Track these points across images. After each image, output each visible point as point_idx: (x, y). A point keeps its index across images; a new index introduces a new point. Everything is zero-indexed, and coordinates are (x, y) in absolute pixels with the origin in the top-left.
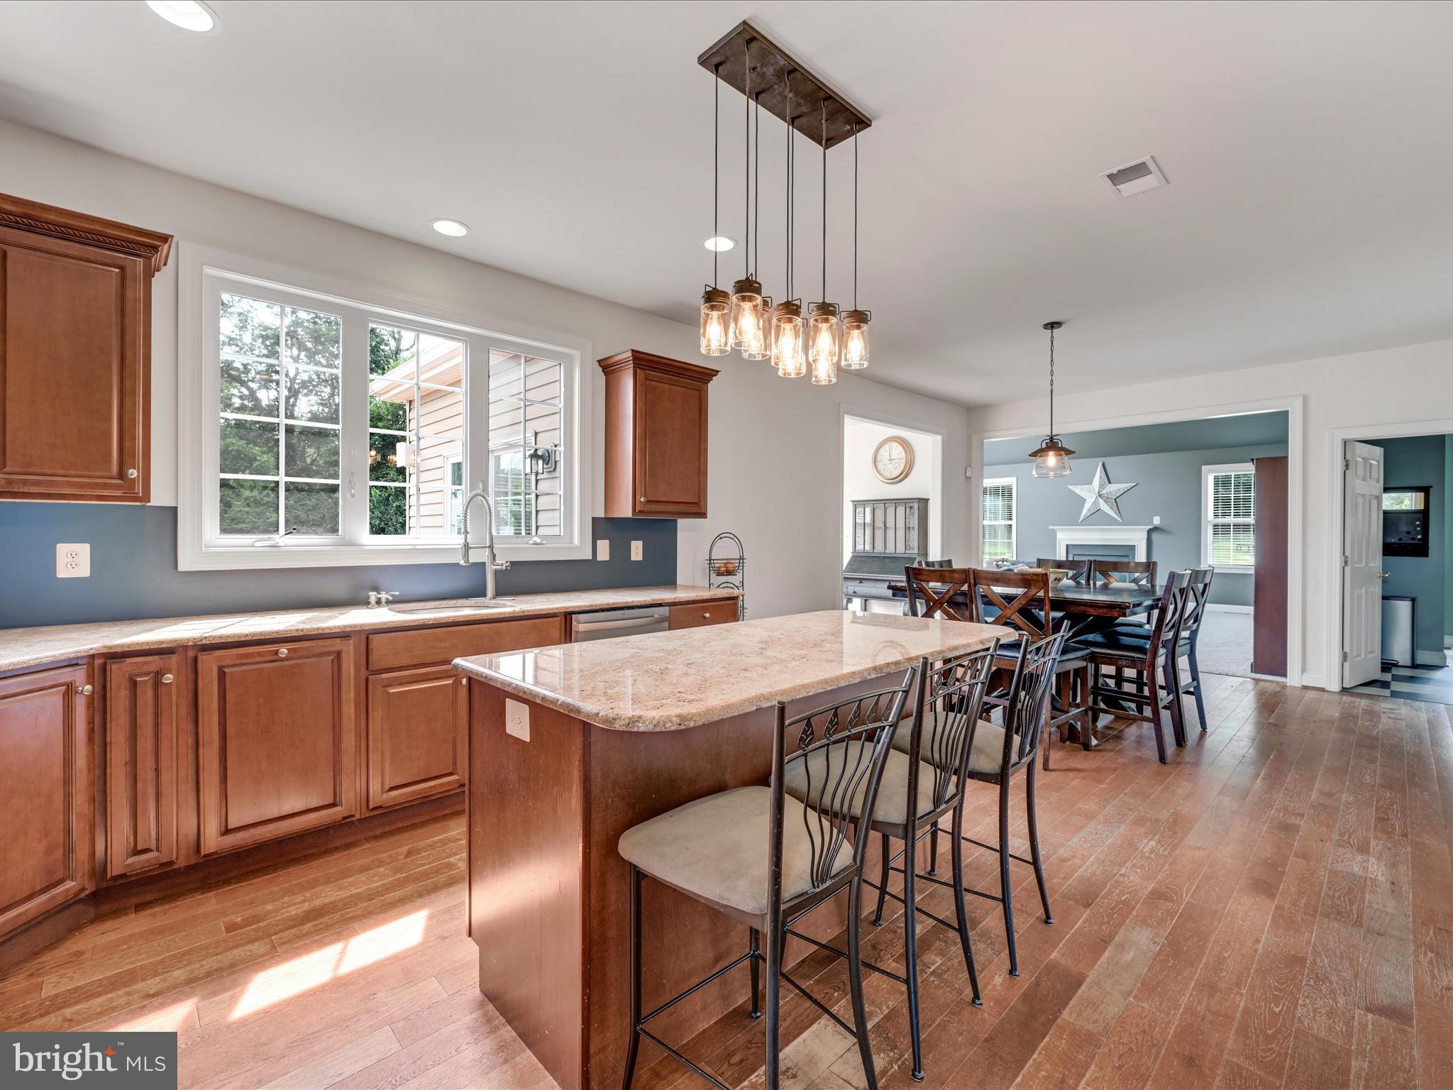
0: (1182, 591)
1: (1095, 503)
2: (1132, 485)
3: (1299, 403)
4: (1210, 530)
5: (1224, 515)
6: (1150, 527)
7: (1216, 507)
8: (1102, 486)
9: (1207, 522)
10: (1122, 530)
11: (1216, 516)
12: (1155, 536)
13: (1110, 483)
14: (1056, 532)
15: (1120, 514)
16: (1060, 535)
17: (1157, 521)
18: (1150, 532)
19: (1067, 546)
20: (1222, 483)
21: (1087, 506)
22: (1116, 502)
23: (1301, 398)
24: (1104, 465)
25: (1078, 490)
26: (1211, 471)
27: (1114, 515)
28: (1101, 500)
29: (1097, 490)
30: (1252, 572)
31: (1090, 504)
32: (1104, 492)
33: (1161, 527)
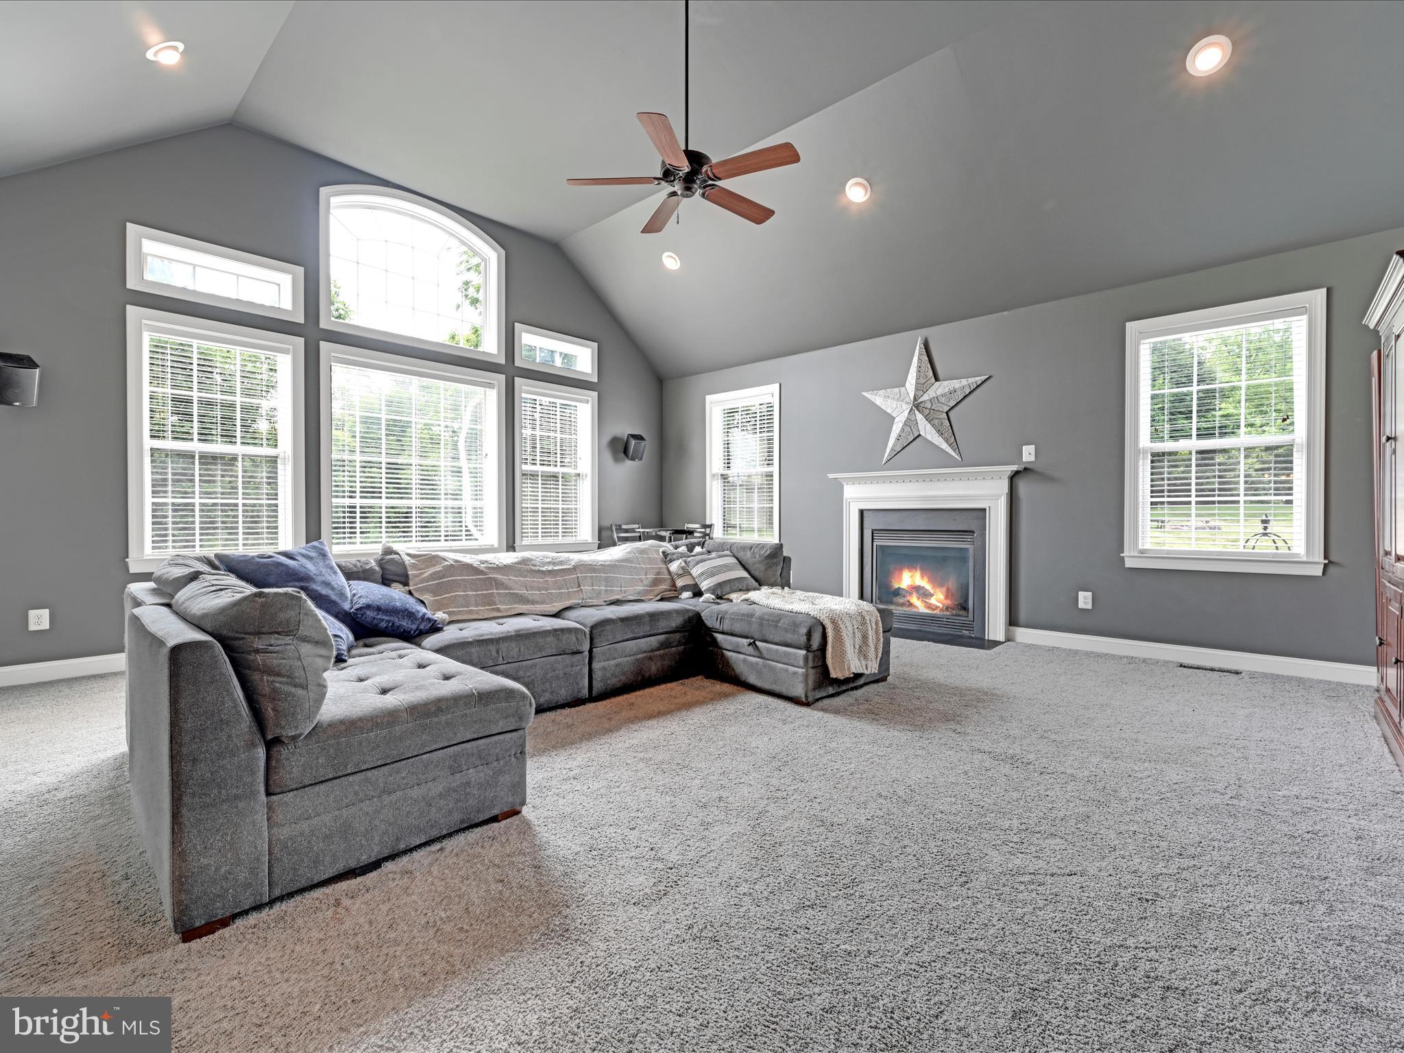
1: (910, 423)
2: (979, 379)
4: (1145, 467)
5: (1176, 435)
6: (1015, 468)
8: (921, 388)
9: (1138, 449)
10: (960, 477)
11: (1156, 435)
12: (1023, 487)
13: (937, 379)
14: (842, 487)
15: (956, 444)
16: (850, 491)
17: (1028, 454)
18: (1014, 477)
19: (862, 512)
21: (897, 428)
22: (946, 421)
24: (926, 346)
25: (878, 399)
27: (944, 446)
28: (919, 417)
29: (912, 396)
31: (901, 425)
32: (925, 397)
33: (1040, 466)
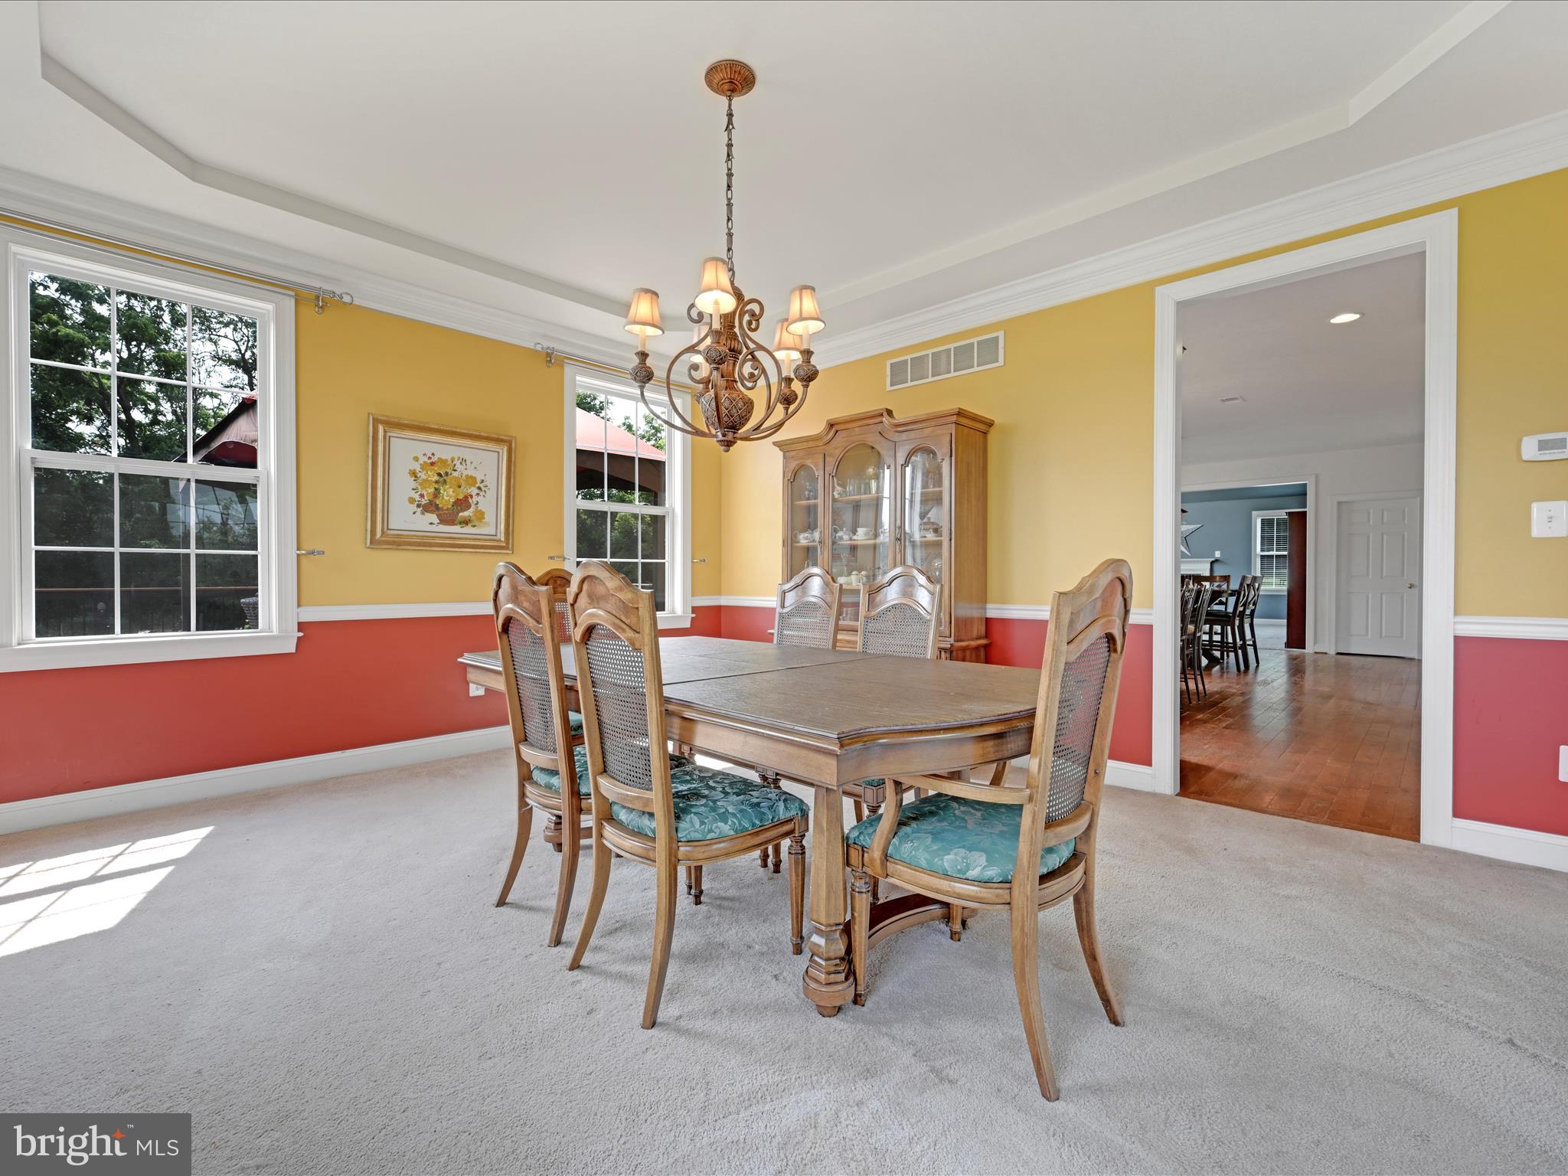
0: (1248, 585)
2: (1199, 526)
3: (1313, 479)
4: (1259, 560)
6: (1212, 558)
7: (1262, 544)
9: (1256, 555)
10: (1190, 562)
11: (1262, 550)
12: (1216, 567)
15: (1190, 551)
17: (1218, 554)
18: (1212, 563)
20: (1267, 524)
22: (1186, 541)
23: (1314, 476)
26: (1258, 516)
27: (1186, 552)
30: (1286, 593)
33: (1222, 560)
